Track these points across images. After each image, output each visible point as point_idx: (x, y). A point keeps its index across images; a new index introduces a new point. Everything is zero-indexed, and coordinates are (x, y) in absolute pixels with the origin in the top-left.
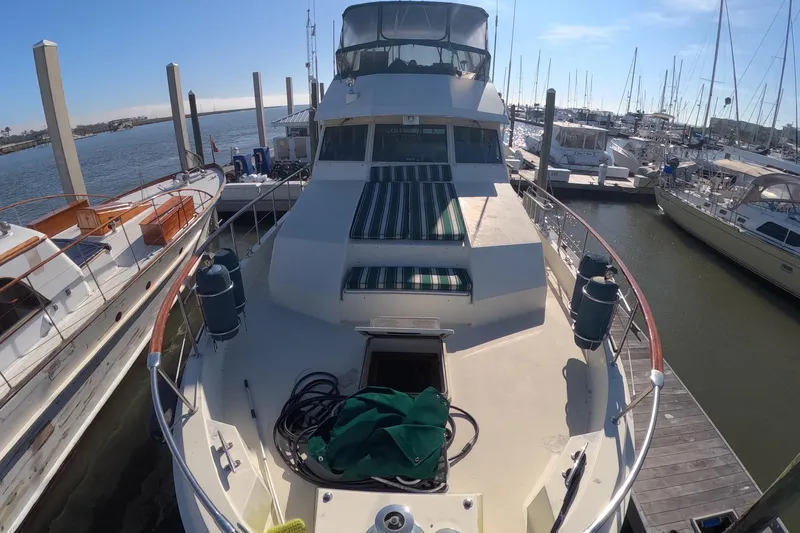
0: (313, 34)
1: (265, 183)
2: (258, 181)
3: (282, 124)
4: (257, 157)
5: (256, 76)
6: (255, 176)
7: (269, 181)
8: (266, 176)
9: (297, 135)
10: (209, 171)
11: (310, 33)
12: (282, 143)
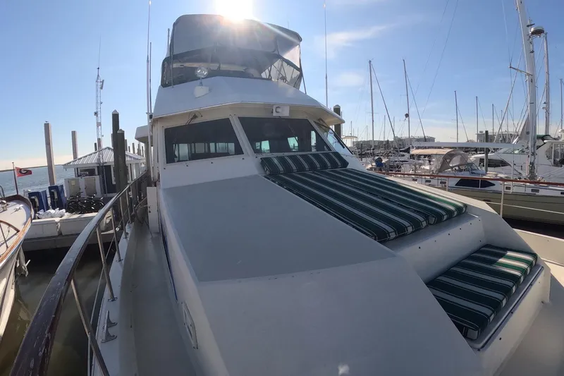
0: (102, 88)
1: (63, 218)
2: (57, 216)
3: (71, 166)
4: (52, 194)
5: (47, 126)
6: (52, 211)
7: (67, 215)
8: (64, 210)
9: (87, 175)
10: (11, 203)
11: (99, 87)
12: (73, 183)
